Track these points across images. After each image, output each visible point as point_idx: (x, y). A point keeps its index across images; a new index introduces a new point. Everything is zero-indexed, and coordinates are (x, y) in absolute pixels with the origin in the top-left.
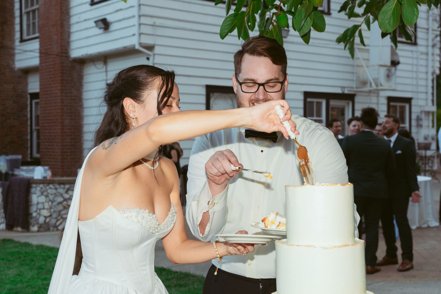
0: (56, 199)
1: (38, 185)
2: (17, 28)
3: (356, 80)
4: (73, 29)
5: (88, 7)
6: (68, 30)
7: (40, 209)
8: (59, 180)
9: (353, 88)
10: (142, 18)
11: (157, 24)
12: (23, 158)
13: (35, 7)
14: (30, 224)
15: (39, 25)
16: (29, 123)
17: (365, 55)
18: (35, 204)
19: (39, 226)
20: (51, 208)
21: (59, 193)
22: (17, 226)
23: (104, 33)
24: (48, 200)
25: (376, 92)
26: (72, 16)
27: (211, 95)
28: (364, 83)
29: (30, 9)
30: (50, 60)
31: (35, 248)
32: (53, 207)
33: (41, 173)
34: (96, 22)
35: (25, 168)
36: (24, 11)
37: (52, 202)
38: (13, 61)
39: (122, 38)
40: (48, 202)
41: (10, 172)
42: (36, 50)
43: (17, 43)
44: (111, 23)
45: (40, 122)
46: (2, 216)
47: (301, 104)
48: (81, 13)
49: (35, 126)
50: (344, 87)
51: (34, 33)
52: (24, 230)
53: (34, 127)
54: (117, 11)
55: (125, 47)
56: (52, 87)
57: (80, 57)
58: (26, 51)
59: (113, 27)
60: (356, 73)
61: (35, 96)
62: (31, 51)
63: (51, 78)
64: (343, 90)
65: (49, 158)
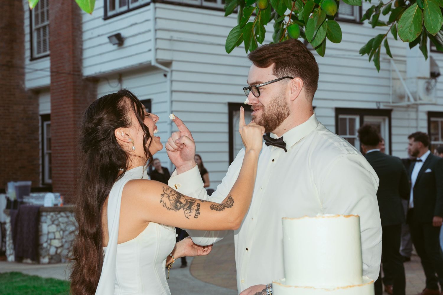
0: (68, 228)
1: (48, 213)
2: (27, 45)
3: (393, 94)
4: (86, 45)
5: (101, 22)
6: (80, 46)
7: (51, 239)
8: (71, 208)
9: (389, 103)
10: (158, 32)
11: (175, 38)
12: (32, 184)
13: (46, 23)
14: (41, 255)
15: (50, 42)
16: (40, 147)
17: (401, 67)
18: (45, 234)
19: (50, 257)
20: (62, 238)
21: (71, 221)
22: (27, 258)
23: (118, 49)
24: (59, 229)
25: (415, 107)
26: (85, 32)
27: (234, 113)
28: (402, 97)
29: (40, 25)
30: (62, 79)
31: (44, 282)
32: (65, 237)
33: (52, 200)
34: (109, 38)
35: (35, 195)
36: (34, 27)
37: (64, 231)
38: (23, 80)
39: (137, 54)
40: (59, 232)
41: (19, 200)
42: (47, 68)
43: (27, 61)
44: (126, 38)
45: (52, 145)
46: (11, 247)
47: (332, 122)
48: (93, 29)
49: (47, 149)
50: (379, 102)
51: (45, 51)
52: (34, 262)
53: (46, 151)
54: (132, 25)
55: (141, 64)
56: (64, 108)
57: (94, 75)
58: (37, 70)
59: (127, 43)
60: (393, 87)
61: (46, 117)
62: (41, 70)
63: (62, 98)
64: (378, 105)
65: (62, 184)
